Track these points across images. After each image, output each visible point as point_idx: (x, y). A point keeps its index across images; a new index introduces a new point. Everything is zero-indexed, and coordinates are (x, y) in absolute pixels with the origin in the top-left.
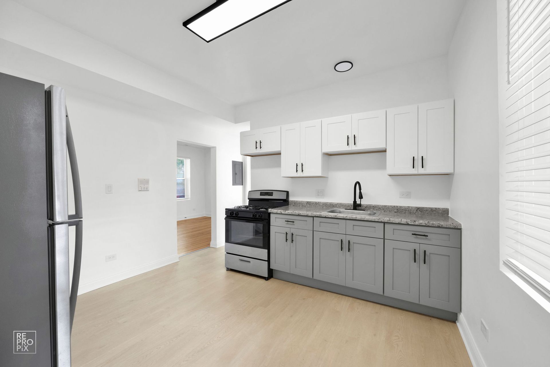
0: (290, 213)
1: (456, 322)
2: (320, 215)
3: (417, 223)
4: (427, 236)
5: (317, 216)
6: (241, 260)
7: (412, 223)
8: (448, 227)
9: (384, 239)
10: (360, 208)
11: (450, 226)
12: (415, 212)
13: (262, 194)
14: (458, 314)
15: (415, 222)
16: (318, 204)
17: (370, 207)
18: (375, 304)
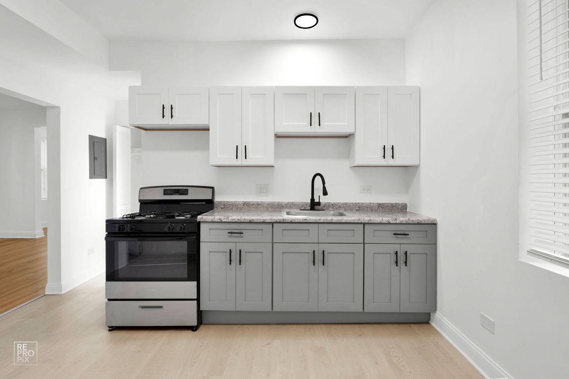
0: (237, 221)
1: (430, 322)
2: (283, 220)
3: (398, 221)
4: (408, 235)
5: (278, 221)
6: (143, 307)
7: (394, 222)
8: (426, 223)
9: (364, 244)
10: (320, 207)
11: (428, 221)
12: (376, 209)
13: (166, 192)
14: (431, 314)
15: (396, 220)
16: (261, 205)
17: (329, 205)
18: (352, 325)
